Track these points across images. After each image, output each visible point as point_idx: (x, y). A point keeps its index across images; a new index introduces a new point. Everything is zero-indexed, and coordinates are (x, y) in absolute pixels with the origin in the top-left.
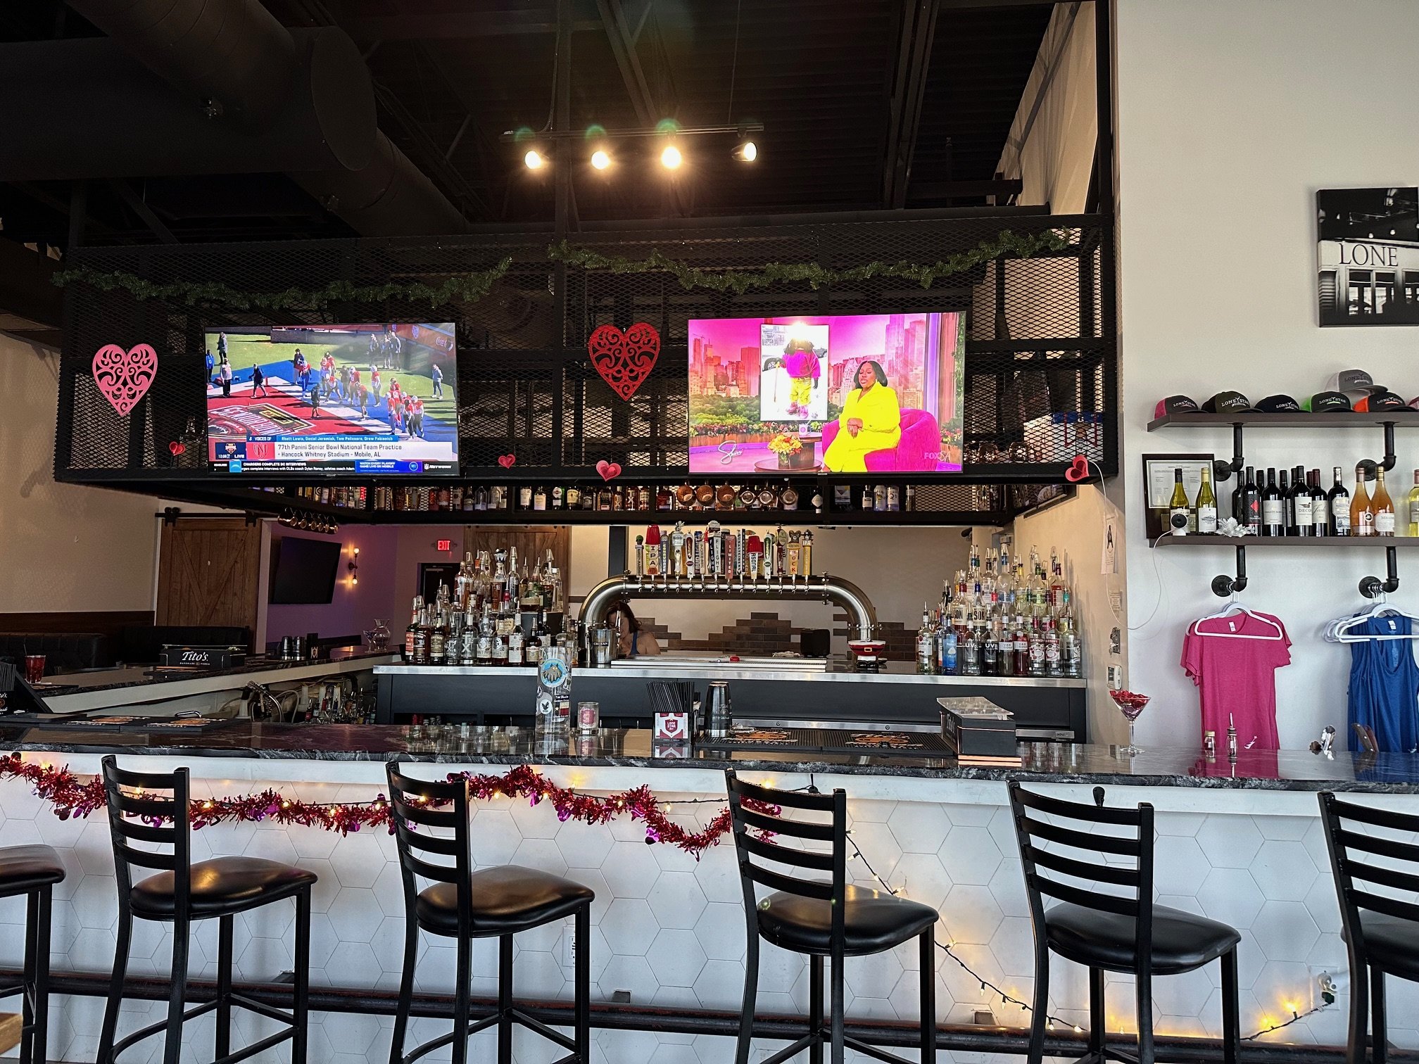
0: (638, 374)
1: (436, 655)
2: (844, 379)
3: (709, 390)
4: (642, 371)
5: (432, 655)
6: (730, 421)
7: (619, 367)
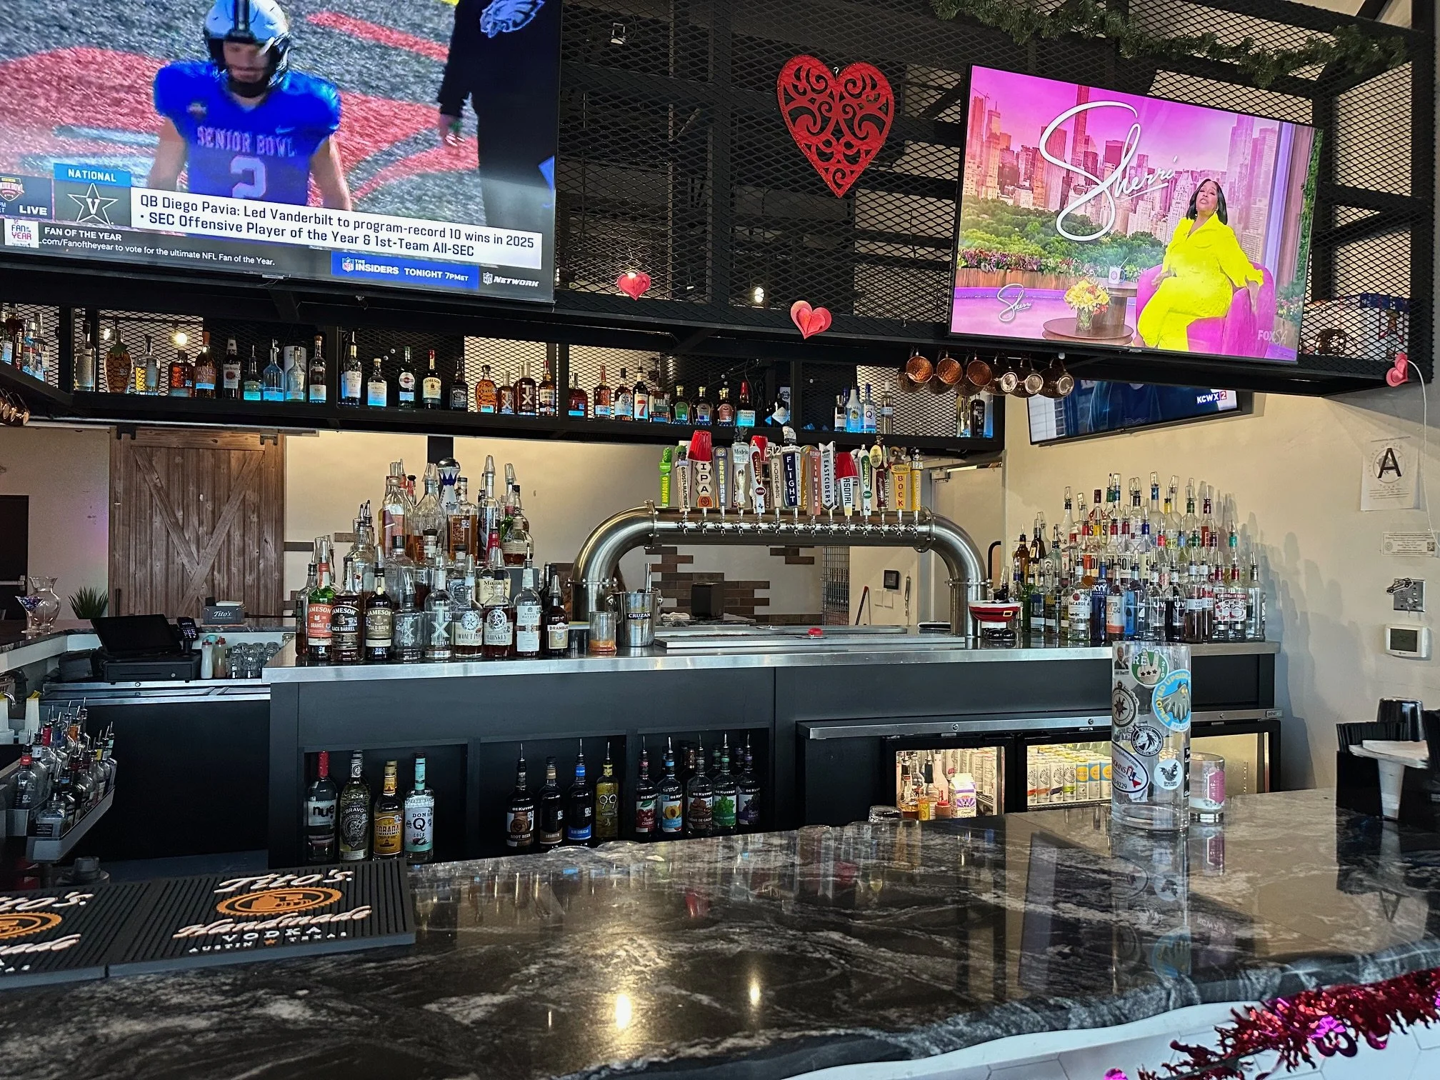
0: (859, 151)
1: (379, 644)
2: (1174, 202)
3: (990, 191)
4: (865, 147)
5: (371, 644)
6: (1016, 248)
7: (827, 135)
